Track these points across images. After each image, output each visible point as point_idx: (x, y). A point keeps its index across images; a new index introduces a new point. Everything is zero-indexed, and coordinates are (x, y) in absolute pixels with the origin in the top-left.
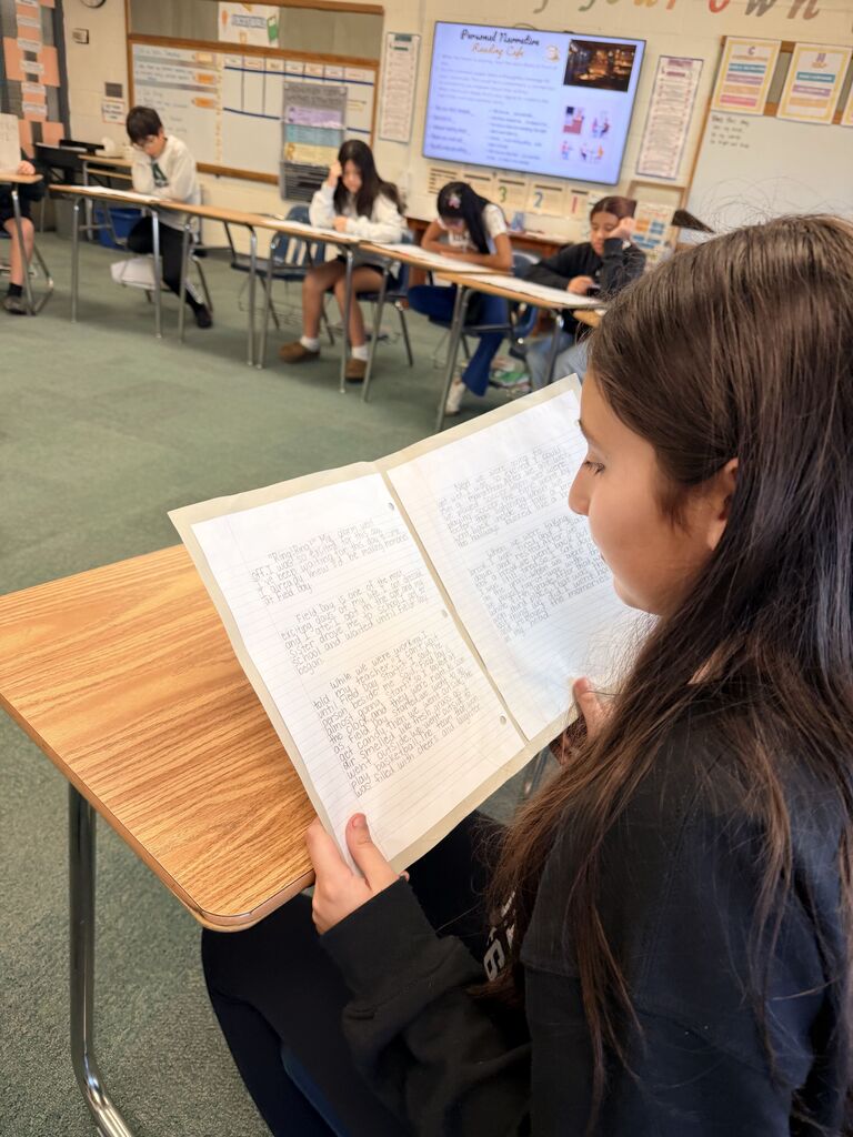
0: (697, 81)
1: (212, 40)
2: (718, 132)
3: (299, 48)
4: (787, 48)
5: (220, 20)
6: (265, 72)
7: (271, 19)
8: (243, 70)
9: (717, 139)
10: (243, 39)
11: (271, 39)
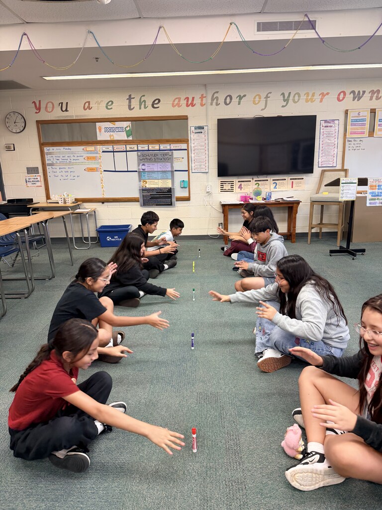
0: (338, 127)
1: (94, 140)
2: (351, 146)
3: (145, 139)
4: (373, 111)
5: (98, 130)
6: (126, 151)
7: (127, 127)
8: (113, 152)
9: (351, 148)
10: (112, 137)
11: (128, 136)
